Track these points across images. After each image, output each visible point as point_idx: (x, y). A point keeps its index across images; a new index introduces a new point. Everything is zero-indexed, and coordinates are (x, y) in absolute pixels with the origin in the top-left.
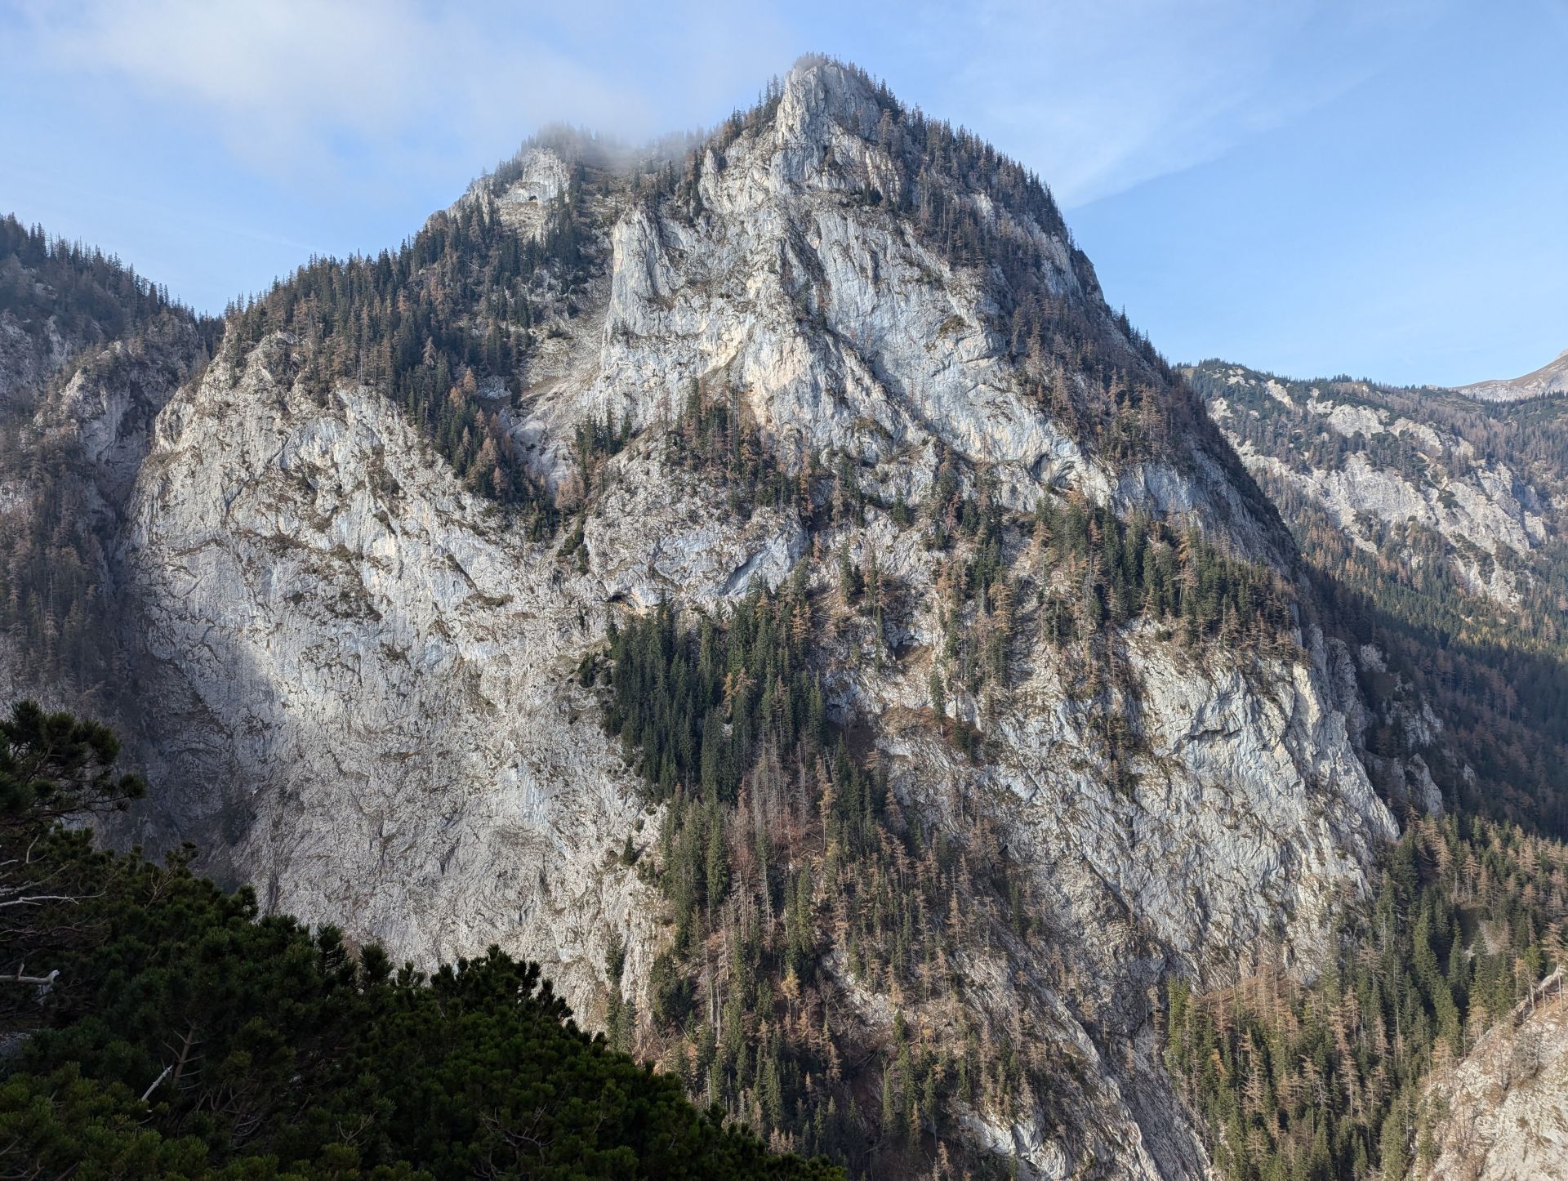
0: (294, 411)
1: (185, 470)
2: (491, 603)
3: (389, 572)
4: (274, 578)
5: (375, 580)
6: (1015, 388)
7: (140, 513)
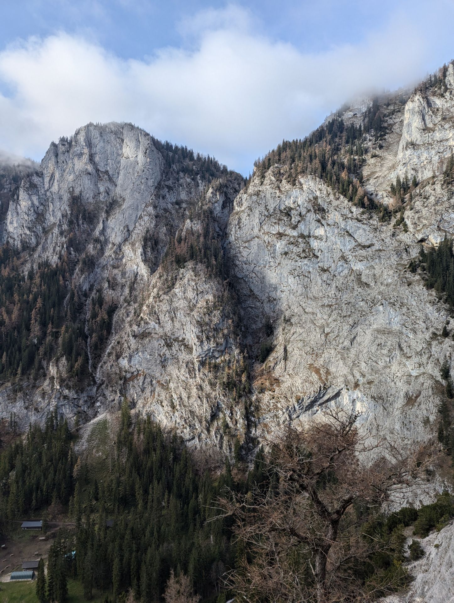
0: (283, 189)
1: (246, 214)
2: (364, 247)
3: (322, 240)
4: (277, 247)
5: (316, 244)
7: (231, 231)
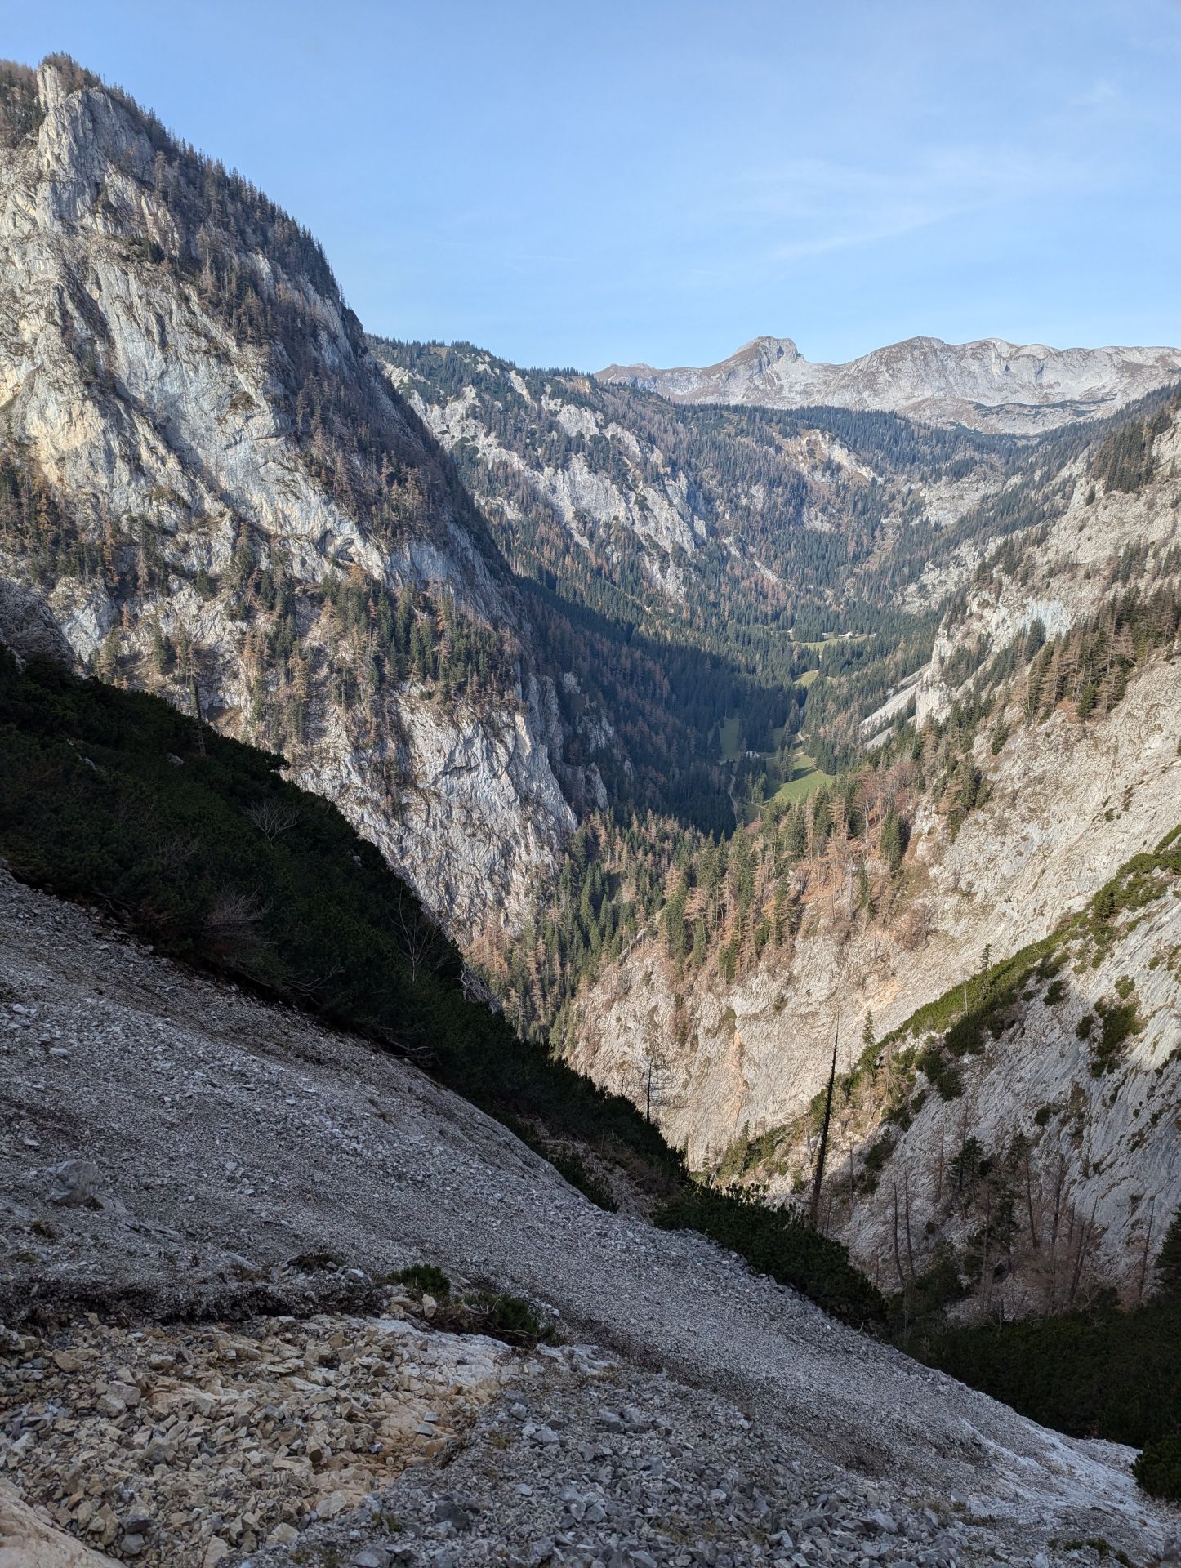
6: (302, 469)
